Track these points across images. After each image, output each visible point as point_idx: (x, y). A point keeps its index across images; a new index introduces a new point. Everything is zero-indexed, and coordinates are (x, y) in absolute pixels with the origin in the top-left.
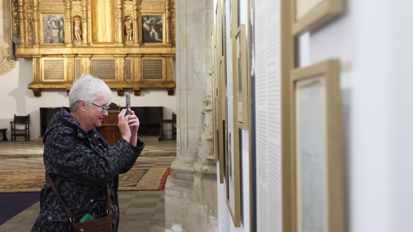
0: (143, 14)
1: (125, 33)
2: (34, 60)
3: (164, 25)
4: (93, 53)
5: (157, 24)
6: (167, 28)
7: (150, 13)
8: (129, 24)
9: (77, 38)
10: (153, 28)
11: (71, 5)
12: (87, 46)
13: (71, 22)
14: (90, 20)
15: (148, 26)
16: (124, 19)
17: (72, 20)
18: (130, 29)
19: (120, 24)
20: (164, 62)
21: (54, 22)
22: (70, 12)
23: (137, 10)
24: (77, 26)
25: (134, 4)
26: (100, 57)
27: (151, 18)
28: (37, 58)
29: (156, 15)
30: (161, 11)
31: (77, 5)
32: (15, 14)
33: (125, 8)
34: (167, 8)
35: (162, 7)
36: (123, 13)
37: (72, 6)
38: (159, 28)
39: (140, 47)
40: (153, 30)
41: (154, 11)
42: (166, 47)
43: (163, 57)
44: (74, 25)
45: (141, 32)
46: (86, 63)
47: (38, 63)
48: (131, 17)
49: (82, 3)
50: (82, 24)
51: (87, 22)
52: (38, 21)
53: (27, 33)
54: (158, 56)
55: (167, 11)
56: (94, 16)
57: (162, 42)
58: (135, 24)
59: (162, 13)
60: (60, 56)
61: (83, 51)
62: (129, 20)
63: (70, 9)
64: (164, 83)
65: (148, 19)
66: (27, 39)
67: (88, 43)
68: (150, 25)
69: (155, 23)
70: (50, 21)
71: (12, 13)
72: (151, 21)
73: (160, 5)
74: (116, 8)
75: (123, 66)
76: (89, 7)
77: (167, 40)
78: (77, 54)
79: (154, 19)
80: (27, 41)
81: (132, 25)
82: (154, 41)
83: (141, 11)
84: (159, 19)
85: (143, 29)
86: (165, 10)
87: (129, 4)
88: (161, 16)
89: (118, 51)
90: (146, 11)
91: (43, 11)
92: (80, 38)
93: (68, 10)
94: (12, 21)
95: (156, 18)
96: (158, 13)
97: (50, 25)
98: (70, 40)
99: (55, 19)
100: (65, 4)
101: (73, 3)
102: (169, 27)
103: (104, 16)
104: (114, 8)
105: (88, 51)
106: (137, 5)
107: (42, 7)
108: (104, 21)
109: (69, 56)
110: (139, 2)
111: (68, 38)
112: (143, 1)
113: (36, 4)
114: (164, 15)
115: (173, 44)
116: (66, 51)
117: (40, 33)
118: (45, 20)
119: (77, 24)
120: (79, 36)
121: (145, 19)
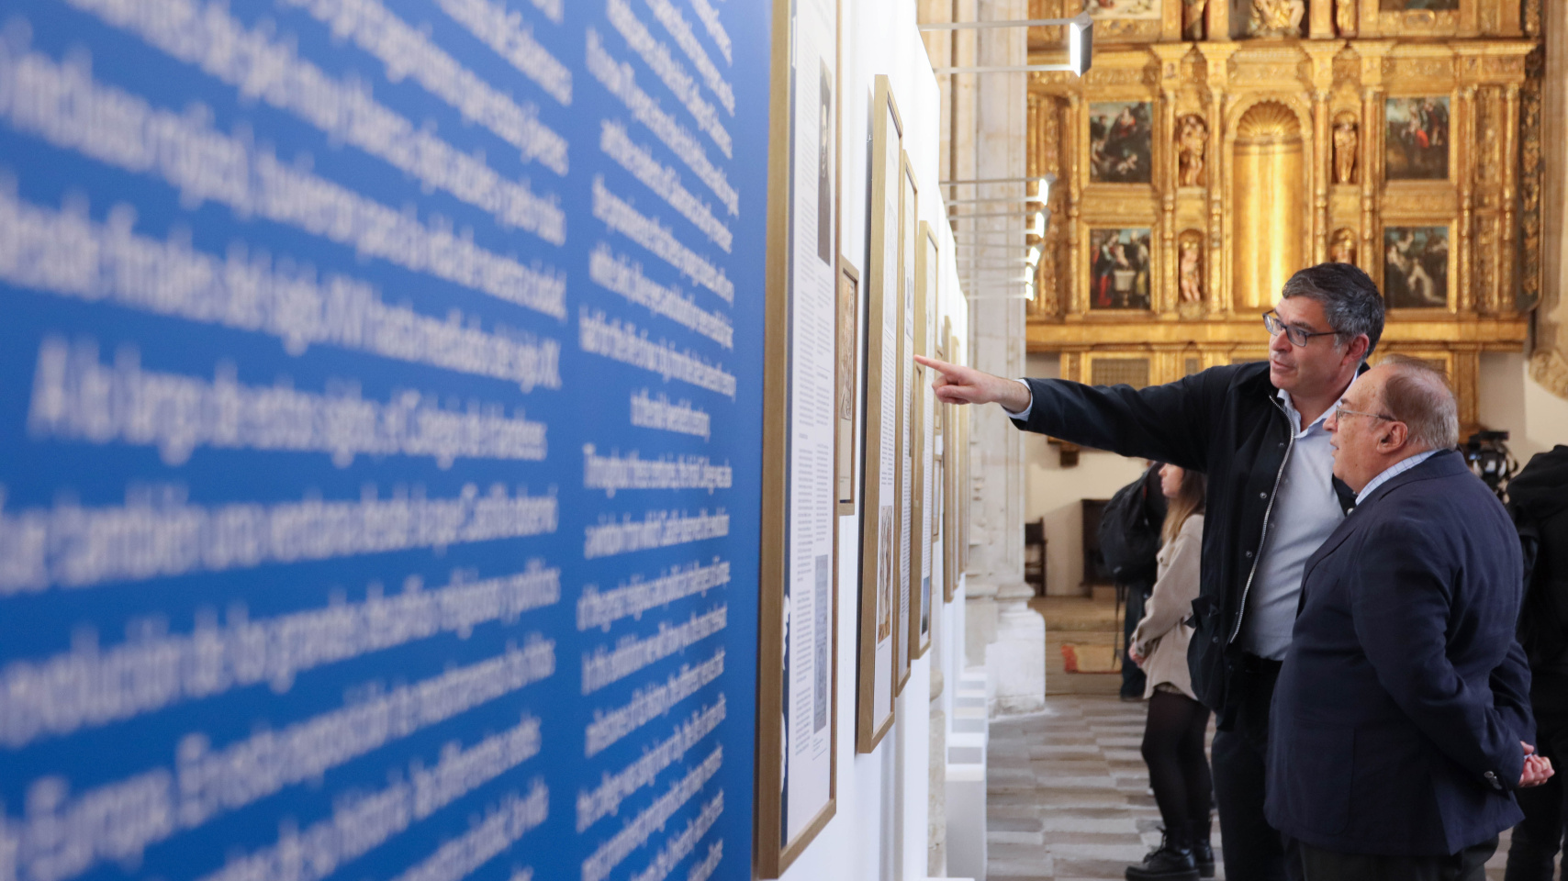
0: (1387, 224)
2: (1066, 360)
3: (1453, 258)
4: (1237, 339)
5: (1431, 254)
6: (1466, 266)
7: (1408, 219)
8: (1346, 253)
9: (1188, 295)
10: (1420, 264)
11: (1174, 202)
12: (1221, 317)
13: (1173, 247)
14: (1228, 242)
15: (1403, 259)
16: (1330, 239)
17: (1177, 243)
20: (1449, 366)
21: (1121, 248)
22: (1173, 219)
23: (1373, 211)
24: (1189, 261)
25: (1367, 192)
26: (1256, 350)
27: (1414, 234)
28: (1071, 353)
29: (1428, 224)
30: (1444, 214)
31: (1190, 197)
33: (1335, 204)
34: (1466, 204)
35: (1450, 203)
36: (1328, 219)
37: (1178, 203)
38: (1435, 265)
40: (1418, 271)
41: (1423, 215)
42: (1459, 320)
43: (1452, 351)
44: (1181, 254)
45: (1381, 277)
47: (1076, 370)
48: (1351, 231)
49: (1209, 194)
50: (1206, 253)
51: (1221, 247)
52: (1078, 245)
53: (1044, 281)
54: (1436, 347)
55: (1466, 214)
56: (1239, 228)
57: (1444, 305)
58: (1366, 254)
59: (1449, 220)
60: (1142, 348)
61: (1209, 333)
62: (1345, 239)
63: (1173, 211)
66: (1043, 297)
67: (1223, 311)
68: (1408, 255)
69: (1426, 249)
70: (1110, 244)
72: (1413, 244)
73: (1444, 195)
74: (1307, 206)
76: (1229, 205)
77: (1466, 302)
78: (1191, 343)
79: (1421, 237)
81: (1353, 255)
82: (1421, 303)
83: (1386, 214)
84: (1435, 236)
85: (1388, 268)
86: (1460, 210)
87: (1347, 194)
88: (1445, 229)
90: (1399, 214)
91: (1094, 218)
92: (1197, 296)
93: (1168, 215)
95: (1426, 235)
96: (1437, 220)
97: (1108, 257)
98: (1171, 301)
99: (1124, 239)
100: (1159, 197)
101: (1182, 191)
102: (1471, 262)
103: (1265, 227)
104: (1298, 205)
105: (1223, 333)
106: (1373, 198)
107: (1090, 205)
108: (1264, 243)
109: (1167, 347)
110: (1380, 187)
111: (1164, 294)
112: (1391, 184)
113: (1075, 198)
114: (1454, 226)
115: (1480, 311)
116: (1157, 334)
117: (1082, 281)
118: (1097, 241)
119: (1191, 255)
120: (1195, 288)
121: (1394, 236)
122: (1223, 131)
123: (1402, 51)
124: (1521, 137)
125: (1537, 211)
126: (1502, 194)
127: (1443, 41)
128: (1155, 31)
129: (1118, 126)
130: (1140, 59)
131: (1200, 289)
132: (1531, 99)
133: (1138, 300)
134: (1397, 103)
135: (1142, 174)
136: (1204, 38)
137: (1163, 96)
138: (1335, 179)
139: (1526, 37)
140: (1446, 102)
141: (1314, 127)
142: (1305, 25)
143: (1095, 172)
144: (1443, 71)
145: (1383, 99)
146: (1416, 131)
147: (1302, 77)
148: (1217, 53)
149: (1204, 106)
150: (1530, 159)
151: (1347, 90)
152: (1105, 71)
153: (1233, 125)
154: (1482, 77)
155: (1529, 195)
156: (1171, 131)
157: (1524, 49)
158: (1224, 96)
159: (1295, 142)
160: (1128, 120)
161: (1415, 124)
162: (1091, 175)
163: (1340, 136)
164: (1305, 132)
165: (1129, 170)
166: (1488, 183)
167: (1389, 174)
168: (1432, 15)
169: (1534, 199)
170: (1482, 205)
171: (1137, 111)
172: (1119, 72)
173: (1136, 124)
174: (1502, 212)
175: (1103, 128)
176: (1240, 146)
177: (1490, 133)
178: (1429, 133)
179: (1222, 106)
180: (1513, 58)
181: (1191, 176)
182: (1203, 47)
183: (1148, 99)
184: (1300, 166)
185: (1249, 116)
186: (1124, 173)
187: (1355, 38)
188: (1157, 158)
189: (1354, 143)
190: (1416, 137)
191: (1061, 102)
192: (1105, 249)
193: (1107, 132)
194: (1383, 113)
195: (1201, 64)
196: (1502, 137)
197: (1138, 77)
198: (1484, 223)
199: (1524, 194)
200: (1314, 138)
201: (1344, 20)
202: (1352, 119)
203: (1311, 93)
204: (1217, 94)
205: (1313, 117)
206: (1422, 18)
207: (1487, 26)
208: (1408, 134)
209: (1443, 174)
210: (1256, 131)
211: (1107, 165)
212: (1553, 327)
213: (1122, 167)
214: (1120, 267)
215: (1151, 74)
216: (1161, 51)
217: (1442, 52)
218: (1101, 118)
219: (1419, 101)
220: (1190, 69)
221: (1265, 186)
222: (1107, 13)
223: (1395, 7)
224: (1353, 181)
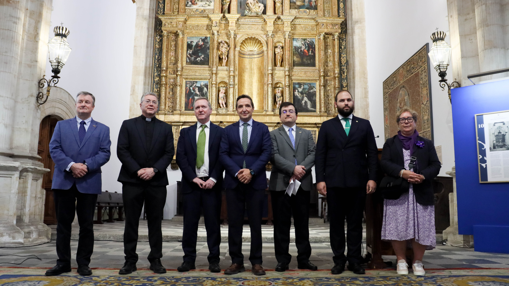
0: (294, 81)
1: (274, 100)
3: (318, 94)
5: (310, 93)
6: (322, 96)
7: (302, 80)
8: (279, 91)
9: (221, 105)
10: (306, 96)
11: (216, 71)
14: (236, 87)
15: (300, 94)
17: (217, 86)
18: (280, 97)
19: (270, 90)
21: (197, 88)
22: (216, 77)
23: (289, 75)
24: (222, 93)
25: (287, 69)
27: (304, 85)
28: (176, 126)
30: (315, 78)
32: (157, 79)
33: (275, 73)
34: (322, 74)
35: (316, 74)
36: (273, 79)
37: (218, 72)
38: (311, 96)
40: (306, 99)
41: (307, 78)
42: (320, 116)
44: (219, 91)
45: (292, 100)
47: (177, 132)
48: (281, 83)
49: (229, 69)
50: (228, 90)
51: (234, 87)
52: (181, 86)
53: (167, 99)
54: (312, 126)
55: (322, 78)
57: (315, 111)
58: (287, 92)
59: (316, 80)
61: (228, 118)
62: (279, 87)
63: (216, 75)
65: (300, 87)
66: (167, 105)
68: (302, 93)
69: (308, 91)
70: (193, 87)
71: (154, 78)
72: (304, 89)
73: (314, 72)
74: (265, 73)
76: (237, 73)
77: (323, 109)
78: (221, 122)
79: (306, 86)
80: (167, 108)
81: (282, 93)
82: (307, 110)
83: (293, 78)
84: (312, 87)
85: (295, 97)
86: (320, 77)
87: (280, 70)
88: (315, 84)
89: (267, 119)
90: (299, 78)
91: (187, 77)
92: (225, 106)
93: (214, 75)
94: (153, 87)
95: (308, 86)
96: (312, 80)
97: (192, 91)
99: (198, 85)
100: (211, 69)
101: (219, 68)
102: (324, 95)
104: (262, 75)
105: (233, 119)
106: (289, 71)
107: (185, 73)
110: (291, 68)
112: (295, 67)
113: (179, 69)
114: (318, 83)
115: (328, 114)
117: (181, 100)
118: (188, 85)
120: (224, 103)
121: (297, 86)
122: (235, 47)
123: (298, 22)
124: (340, 52)
125: (347, 79)
126: (334, 71)
127: (312, 19)
128: (211, 11)
129: (197, 45)
130: (206, 21)
131: (226, 104)
132: (343, 40)
134: (297, 40)
135: (205, 62)
137: (213, 34)
138: (275, 65)
139: (340, 17)
140: (314, 40)
141: (268, 47)
142: (264, 11)
143: (188, 61)
144: (313, 29)
145: (292, 39)
146: (304, 50)
147: (264, 29)
148: (233, 17)
149: (229, 38)
150: (343, 61)
151: (279, 34)
152: (193, 24)
153: (238, 45)
154: (326, 31)
155: (344, 73)
156: (216, 47)
157: (339, 20)
158: (235, 35)
159: (261, 53)
160: (201, 43)
161: (303, 47)
162: (187, 62)
164: (265, 48)
165: (201, 60)
166: (329, 68)
167: (295, 64)
168: (308, 10)
169: (346, 74)
170: (327, 76)
171: (204, 40)
172: (198, 26)
173: (204, 44)
174: (335, 78)
175: (192, 46)
176: (242, 54)
177: (329, 51)
178: (308, 51)
179: (235, 38)
180: (337, 23)
181: (224, 62)
182: (227, 15)
183: (208, 36)
184: (262, 62)
185: (244, 42)
186: (199, 61)
188: (211, 56)
189: (282, 53)
190: (304, 52)
191: (176, 35)
192: (191, 88)
193: (193, 47)
194: (292, 43)
195: (227, 23)
196: (333, 51)
197: (205, 28)
198: (328, 82)
199: (342, 72)
200: (267, 50)
201: (278, 9)
202: (281, 45)
203: (267, 35)
204: (232, 32)
205: (267, 44)
206: (304, 11)
207: (327, 15)
208: (301, 51)
209: (314, 65)
210: (247, 50)
211: (193, 58)
213: (198, 59)
214: (197, 95)
215: (209, 27)
216: (213, 18)
217: (312, 22)
218: (191, 42)
219: (304, 40)
220: (223, 26)
221: (251, 69)
222: (194, 7)
223: (296, 8)
224: (281, 66)
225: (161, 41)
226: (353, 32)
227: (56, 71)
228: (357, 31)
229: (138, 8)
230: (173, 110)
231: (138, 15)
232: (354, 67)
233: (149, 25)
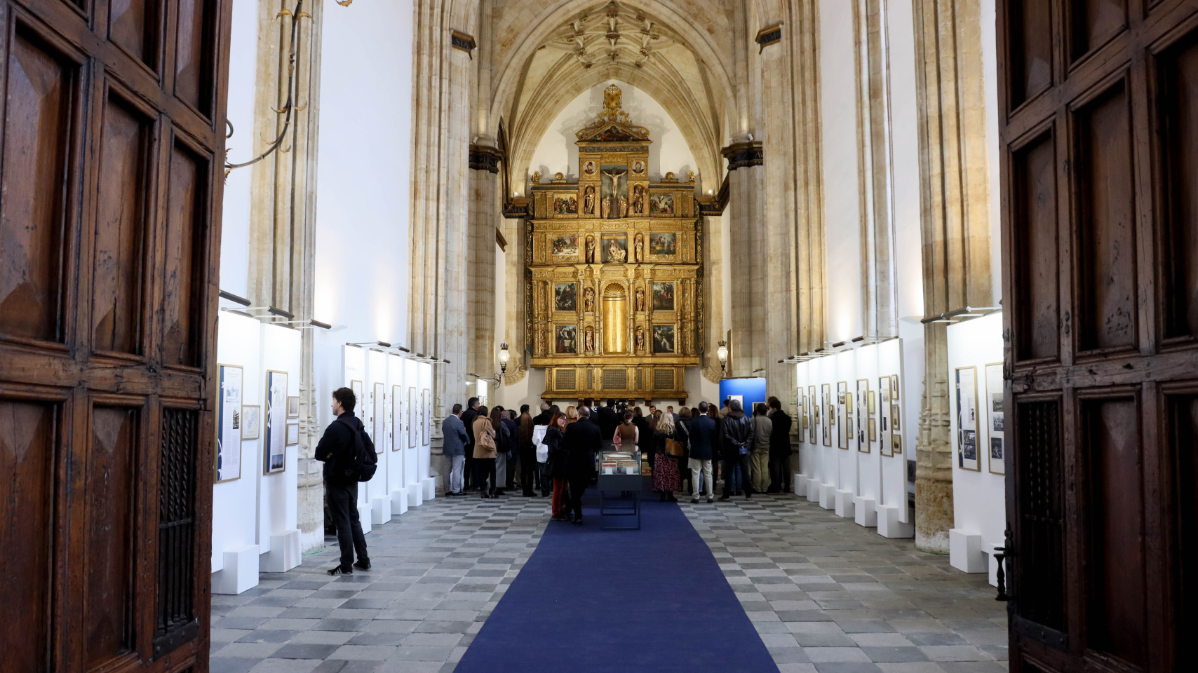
1: (636, 343)
2: (547, 370)
3: (675, 335)
4: (604, 363)
5: (669, 334)
8: (641, 334)
9: (588, 348)
10: (665, 338)
14: (602, 330)
15: (659, 336)
18: (642, 339)
19: (632, 334)
20: (675, 372)
21: (566, 332)
23: (649, 320)
24: (589, 337)
26: (611, 367)
27: (663, 328)
28: (549, 368)
32: (529, 325)
34: (679, 318)
35: (674, 318)
38: (670, 338)
39: (652, 357)
40: (664, 340)
42: (678, 357)
43: (675, 367)
44: (586, 335)
45: (652, 342)
46: (597, 372)
47: (551, 374)
50: (594, 334)
53: (540, 344)
54: (669, 366)
55: (679, 321)
56: (605, 326)
57: (673, 352)
58: (647, 334)
60: (572, 366)
61: (595, 361)
62: (640, 330)
63: (583, 320)
64: (677, 392)
65: (660, 329)
66: (540, 349)
67: (600, 353)
68: (661, 335)
69: (667, 333)
70: (562, 331)
71: (526, 324)
72: (663, 331)
73: (672, 315)
74: (628, 319)
75: (634, 376)
76: (601, 318)
78: (589, 365)
79: (665, 329)
80: (540, 352)
81: (643, 335)
82: (666, 351)
84: (670, 329)
85: (655, 339)
86: (677, 320)
89: (629, 361)
92: (591, 348)
93: (581, 320)
94: (526, 332)
95: (667, 328)
97: (562, 335)
98: (582, 351)
99: (567, 329)
100: (578, 315)
101: (586, 313)
102: (681, 337)
103: (615, 325)
104: (625, 318)
105: (600, 361)
106: (649, 316)
107: (555, 318)
108: (615, 330)
109: (581, 366)
110: (651, 312)
111: (580, 348)
112: (655, 311)
113: (550, 316)
114: (675, 326)
115: (684, 354)
116: (578, 361)
117: (553, 344)
118: (558, 330)
119: (589, 335)
120: (591, 346)
121: (656, 329)
122: (600, 293)
123: (657, 267)
124: (697, 296)
125: (702, 321)
126: (691, 315)
127: (670, 264)
128: (577, 260)
129: (565, 291)
130: (571, 269)
131: (593, 346)
132: (699, 284)
133: (572, 350)
134: (656, 284)
135: (573, 307)
136: (593, 262)
138: (637, 310)
139: (697, 264)
140: (672, 284)
141: (629, 292)
142: (626, 258)
143: (557, 307)
144: (671, 274)
145: (652, 283)
146: (663, 294)
147: (625, 276)
148: (597, 268)
149: (593, 285)
150: (700, 303)
151: (640, 280)
152: (560, 273)
153: (603, 291)
154: (683, 277)
155: (700, 315)
157: (696, 267)
158: (600, 282)
159: (623, 297)
160: (568, 289)
161: (663, 291)
163: (639, 295)
164: (627, 293)
165: (569, 306)
166: (686, 311)
167: (654, 308)
168: (667, 256)
169: (701, 317)
170: (684, 318)
171: (571, 286)
172: (565, 273)
173: (570, 291)
174: (691, 321)
176: (606, 298)
177: (687, 295)
178: (667, 294)
179: (599, 285)
180: (693, 271)
181: (589, 308)
182: (592, 265)
184: (625, 306)
185: (608, 288)
186: (567, 307)
187: (642, 263)
188: (578, 302)
189: (643, 298)
190: (663, 296)
191: (545, 283)
192: (561, 333)
193: (561, 293)
194: (652, 288)
195: (592, 271)
196: (690, 295)
197: (571, 275)
198: (685, 325)
199: (698, 315)
200: (629, 295)
201: (639, 257)
202: (642, 290)
203: (628, 281)
204: (597, 281)
205: (629, 289)
206: (664, 257)
207: (685, 260)
208: (660, 295)
209: (672, 308)
210: (611, 293)
211: (561, 304)
212: (709, 359)
213: (566, 305)
214: (566, 339)
215: (575, 274)
216: (579, 267)
217: (670, 268)
218: (559, 289)
219: (664, 284)
220: (588, 273)
221: (615, 311)
222: (561, 254)
223: (655, 253)
224: (642, 310)
225: (531, 288)
226: (710, 273)
227: (503, 370)
228: (714, 272)
229: (508, 255)
230: (545, 355)
231: (507, 262)
232: (711, 308)
233: (518, 270)
